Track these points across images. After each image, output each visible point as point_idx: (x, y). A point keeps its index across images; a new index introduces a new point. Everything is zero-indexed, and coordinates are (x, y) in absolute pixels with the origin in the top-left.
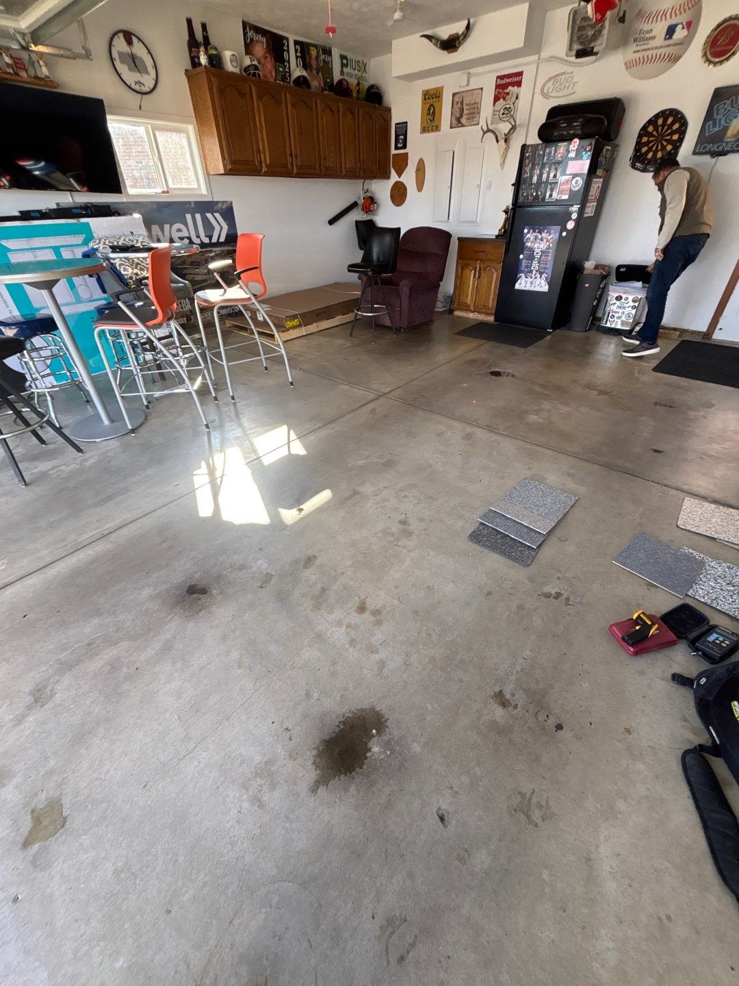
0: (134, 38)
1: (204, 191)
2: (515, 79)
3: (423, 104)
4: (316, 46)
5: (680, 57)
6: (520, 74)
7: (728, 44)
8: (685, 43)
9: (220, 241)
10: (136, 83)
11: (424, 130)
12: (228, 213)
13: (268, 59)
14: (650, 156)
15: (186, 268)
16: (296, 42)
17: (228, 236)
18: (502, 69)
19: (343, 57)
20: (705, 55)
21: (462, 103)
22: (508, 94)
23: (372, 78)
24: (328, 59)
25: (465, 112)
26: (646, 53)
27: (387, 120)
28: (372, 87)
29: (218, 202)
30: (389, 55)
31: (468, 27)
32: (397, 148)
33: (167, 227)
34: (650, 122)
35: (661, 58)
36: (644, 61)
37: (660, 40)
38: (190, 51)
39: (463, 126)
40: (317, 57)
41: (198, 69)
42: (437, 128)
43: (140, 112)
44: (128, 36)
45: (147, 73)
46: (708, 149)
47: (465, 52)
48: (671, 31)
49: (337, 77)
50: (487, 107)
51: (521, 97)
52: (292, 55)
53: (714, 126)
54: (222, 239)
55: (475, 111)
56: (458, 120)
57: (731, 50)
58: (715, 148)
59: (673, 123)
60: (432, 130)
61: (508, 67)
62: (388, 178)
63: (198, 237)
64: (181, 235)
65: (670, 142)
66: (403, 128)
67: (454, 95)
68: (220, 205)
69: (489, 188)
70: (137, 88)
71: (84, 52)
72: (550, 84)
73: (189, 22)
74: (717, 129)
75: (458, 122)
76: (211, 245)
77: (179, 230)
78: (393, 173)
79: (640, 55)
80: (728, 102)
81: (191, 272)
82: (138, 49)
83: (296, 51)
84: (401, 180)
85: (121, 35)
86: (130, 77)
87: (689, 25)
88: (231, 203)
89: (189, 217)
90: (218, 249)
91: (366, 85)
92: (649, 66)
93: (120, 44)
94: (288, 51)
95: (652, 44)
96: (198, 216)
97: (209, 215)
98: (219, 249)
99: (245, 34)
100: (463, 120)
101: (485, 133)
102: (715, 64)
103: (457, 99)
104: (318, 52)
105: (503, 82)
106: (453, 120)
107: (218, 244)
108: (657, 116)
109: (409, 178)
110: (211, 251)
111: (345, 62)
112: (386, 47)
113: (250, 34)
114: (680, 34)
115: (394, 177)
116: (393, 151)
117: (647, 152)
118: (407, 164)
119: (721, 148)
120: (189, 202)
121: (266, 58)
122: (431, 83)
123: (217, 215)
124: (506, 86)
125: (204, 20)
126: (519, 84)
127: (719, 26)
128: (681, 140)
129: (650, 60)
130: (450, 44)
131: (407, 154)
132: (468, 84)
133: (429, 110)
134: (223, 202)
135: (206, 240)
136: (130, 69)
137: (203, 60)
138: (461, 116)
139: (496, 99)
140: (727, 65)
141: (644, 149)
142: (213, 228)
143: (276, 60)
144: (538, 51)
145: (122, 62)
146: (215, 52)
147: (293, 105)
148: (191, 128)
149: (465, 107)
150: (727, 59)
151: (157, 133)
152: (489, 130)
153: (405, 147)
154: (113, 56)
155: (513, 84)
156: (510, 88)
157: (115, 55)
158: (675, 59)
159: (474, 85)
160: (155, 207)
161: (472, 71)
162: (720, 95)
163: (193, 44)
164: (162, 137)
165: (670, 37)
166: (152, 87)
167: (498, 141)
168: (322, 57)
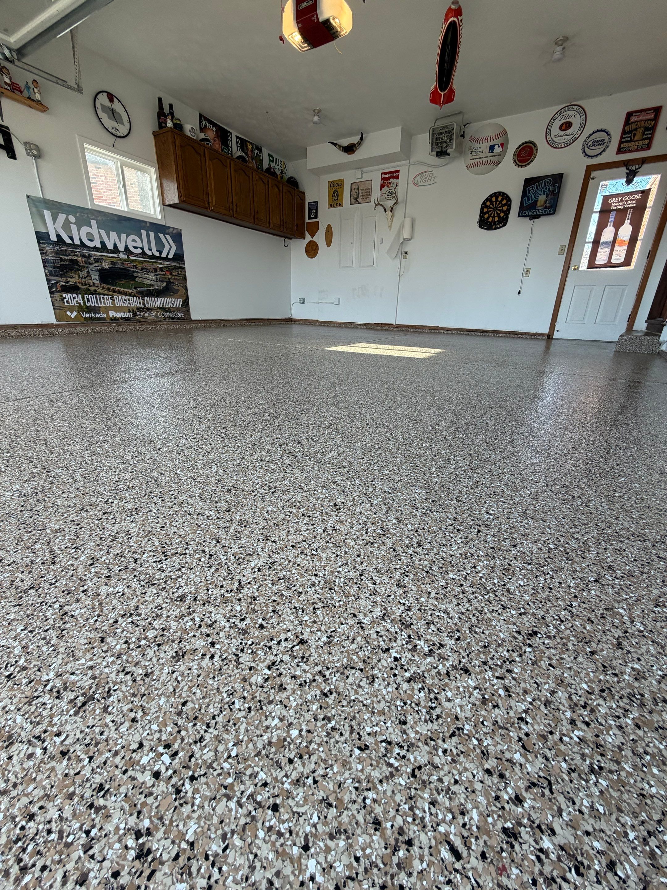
0: (115, 99)
1: (159, 216)
2: (395, 175)
3: (329, 190)
4: (251, 143)
5: (500, 162)
6: (398, 171)
7: (527, 156)
8: (501, 155)
9: (169, 257)
10: (113, 128)
11: (330, 206)
12: (177, 237)
13: (217, 142)
14: (490, 220)
15: (137, 272)
16: (237, 137)
17: (175, 254)
18: (385, 169)
19: (270, 156)
20: (515, 161)
21: (358, 189)
22: (390, 183)
23: (290, 172)
24: (259, 153)
25: (360, 194)
26: (478, 160)
27: (303, 199)
28: (291, 178)
29: (169, 227)
30: (304, 160)
31: (361, 139)
32: (310, 218)
33: (124, 236)
34: (487, 199)
35: (488, 163)
36: (477, 164)
37: (486, 153)
38: (159, 118)
39: (359, 203)
40: (252, 151)
41: (164, 130)
42: (341, 205)
43: (112, 148)
44: (111, 97)
45: (122, 123)
46: (527, 214)
47: (360, 154)
48: (492, 148)
49: (266, 165)
50: (376, 192)
51: (399, 185)
52: (234, 143)
53: (529, 200)
54: (171, 256)
55: (367, 195)
56: (356, 199)
57: (529, 159)
58: (531, 213)
59: (502, 200)
60: (337, 206)
61: (389, 167)
62: (304, 238)
63: (150, 249)
64: (135, 244)
65: (502, 211)
66: (314, 206)
67: (352, 184)
68: (171, 229)
69: (381, 243)
70: (113, 131)
71: (76, 87)
72: (418, 178)
73: (160, 100)
74: (530, 202)
75: (355, 200)
76: (160, 258)
77: (134, 241)
78: (307, 235)
79: (475, 161)
80: (534, 186)
81: (141, 275)
82: (117, 106)
83: (237, 143)
84: (314, 239)
85: (105, 94)
86: (110, 123)
87: (502, 145)
88: (181, 230)
89: (144, 233)
90: (166, 263)
91: (286, 177)
92: (481, 168)
93: (103, 99)
94: (231, 141)
95: (481, 155)
96: (152, 234)
97: (161, 235)
98: (168, 263)
99: (201, 122)
100: (360, 200)
101: (376, 205)
102: (522, 166)
103: (354, 186)
104: (253, 148)
105: (385, 176)
106: (352, 199)
107: (166, 259)
108: (491, 196)
109: (320, 238)
110: (161, 264)
111: (271, 159)
112: (303, 154)
113: (204, 123)
114: (497, 150)
115: (308, 238)
116: (307, 220)
117: (488, 218)
118: (318, 229)
119: (535, 213)
120: (146, 222)
121: (215, 141)
122: (335, 177)
123: (168, 237)
124: (389, 178)
125: (171, 102)
126: (397, 177)
127: (520, 146)
128: (509, 210)
129: (482, 164)
130: (350, 149)
131: (318, 222)
132: (362, 178)
133: (334, 193)
134: (174, 228)
135: (157, 254)
136: (109, 118)
137: (169, 124)
138: (358, 197)
139: (382, 186)
140: (528, 167)
141: (486, 216)
142: (164, 246)
143: (222, 144)
144: (408, 157)
145: (103, 111)
146: (179, 122)
147: (235, 171)
148: (153, 171)
149: (360, 191)
150: (529, 164)
151: (125, 168)
152: (379, 204)
153: (316, 217)
154: (97, 105)
155: (393, 178)
156: (391, 180)
157: (98, 104)
158: (497, 163)
159: (366, 177)
160: (116, 218)
161: (364, 169)
162: (529, 182)
163: (161, 114)
164: (128, 172)
165: (492, 152)
166: (125, 134)
167: (386, 211)
168: (256, 151)
